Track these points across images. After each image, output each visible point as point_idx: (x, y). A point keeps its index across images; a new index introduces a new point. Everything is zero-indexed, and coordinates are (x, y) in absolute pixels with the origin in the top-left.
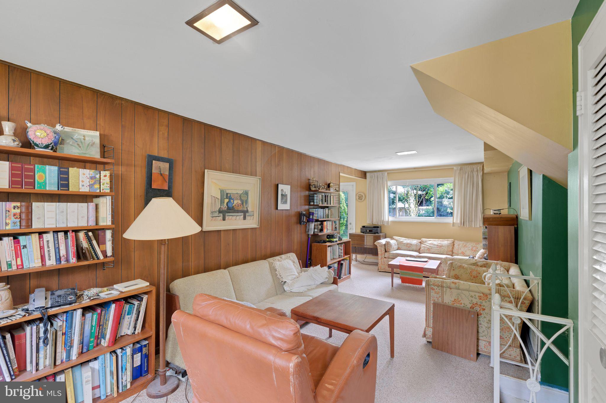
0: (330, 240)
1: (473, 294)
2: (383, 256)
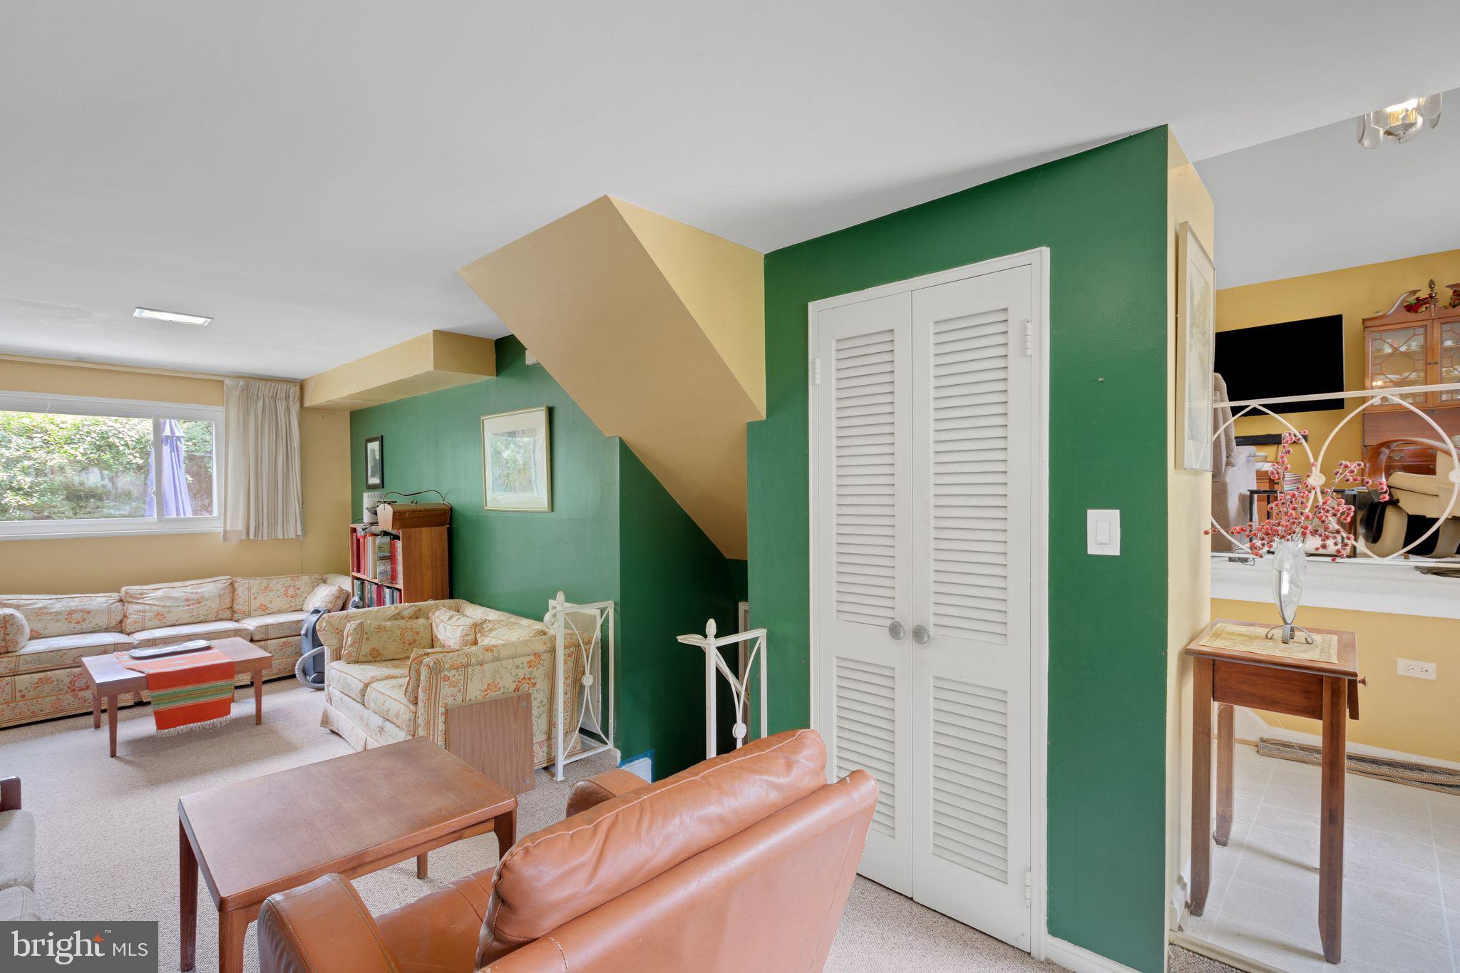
1: (518, 661)
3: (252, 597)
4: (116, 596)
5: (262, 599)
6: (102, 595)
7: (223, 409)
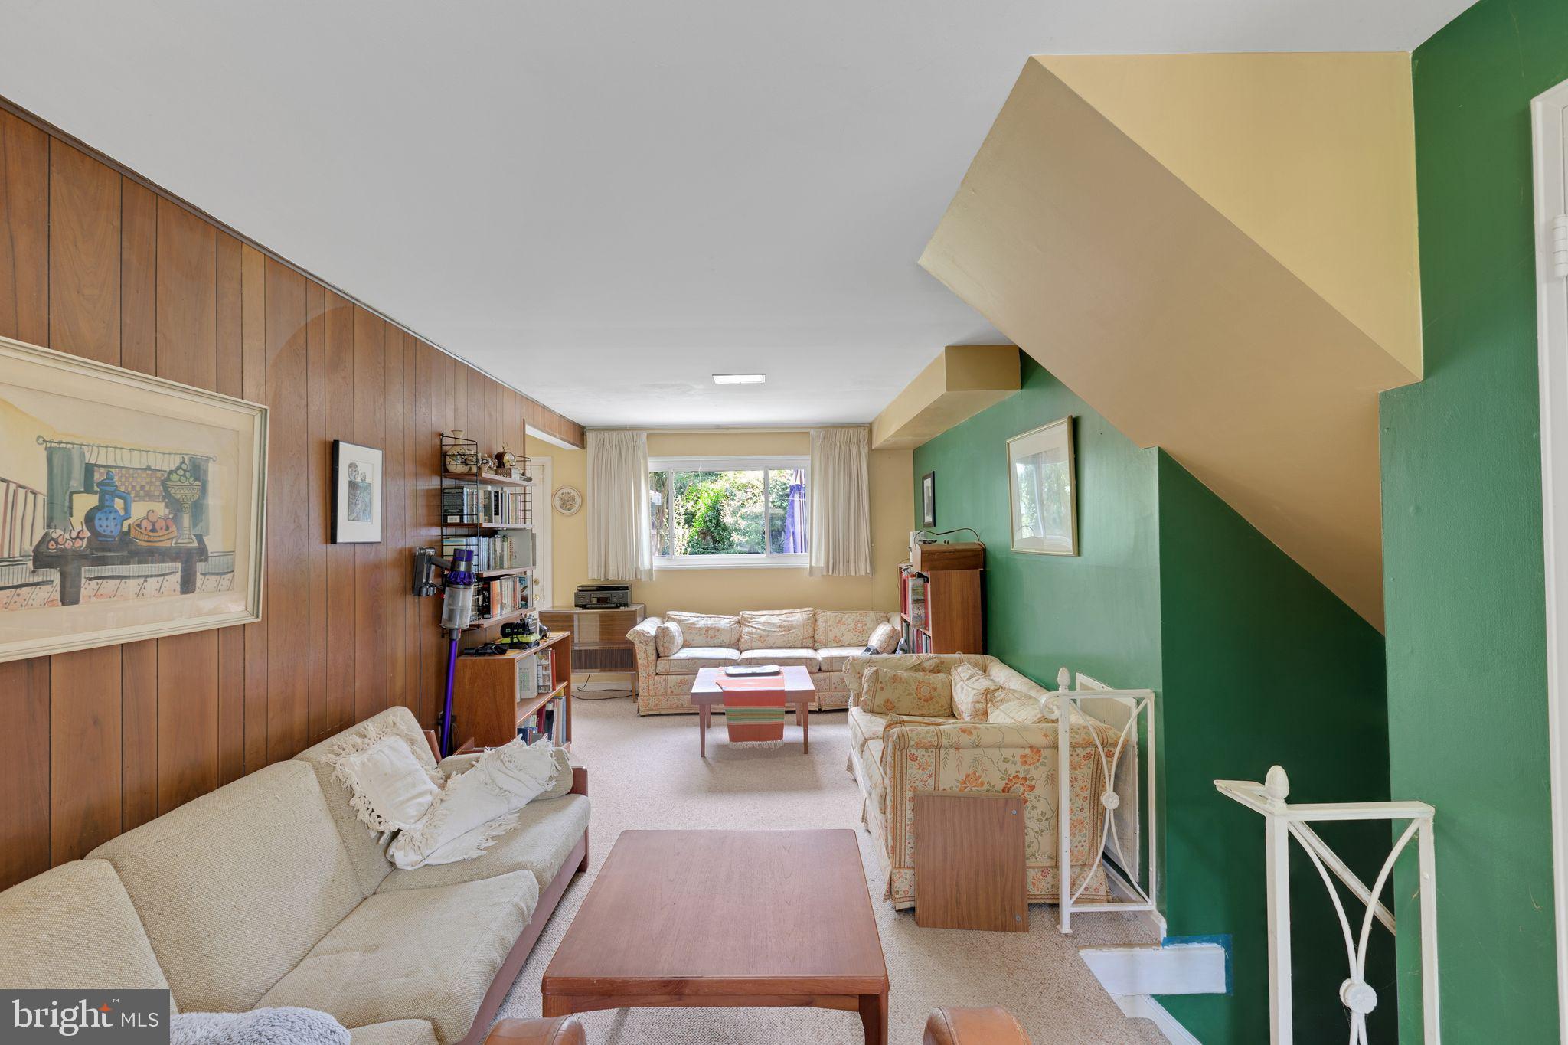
0: (515, 640)
1: (1007, 753)
2: (652, 671)
3: (829, 628)
4: (736, 618)
5: (836, 632)
6: (728, 616)
7: (809, 457)
